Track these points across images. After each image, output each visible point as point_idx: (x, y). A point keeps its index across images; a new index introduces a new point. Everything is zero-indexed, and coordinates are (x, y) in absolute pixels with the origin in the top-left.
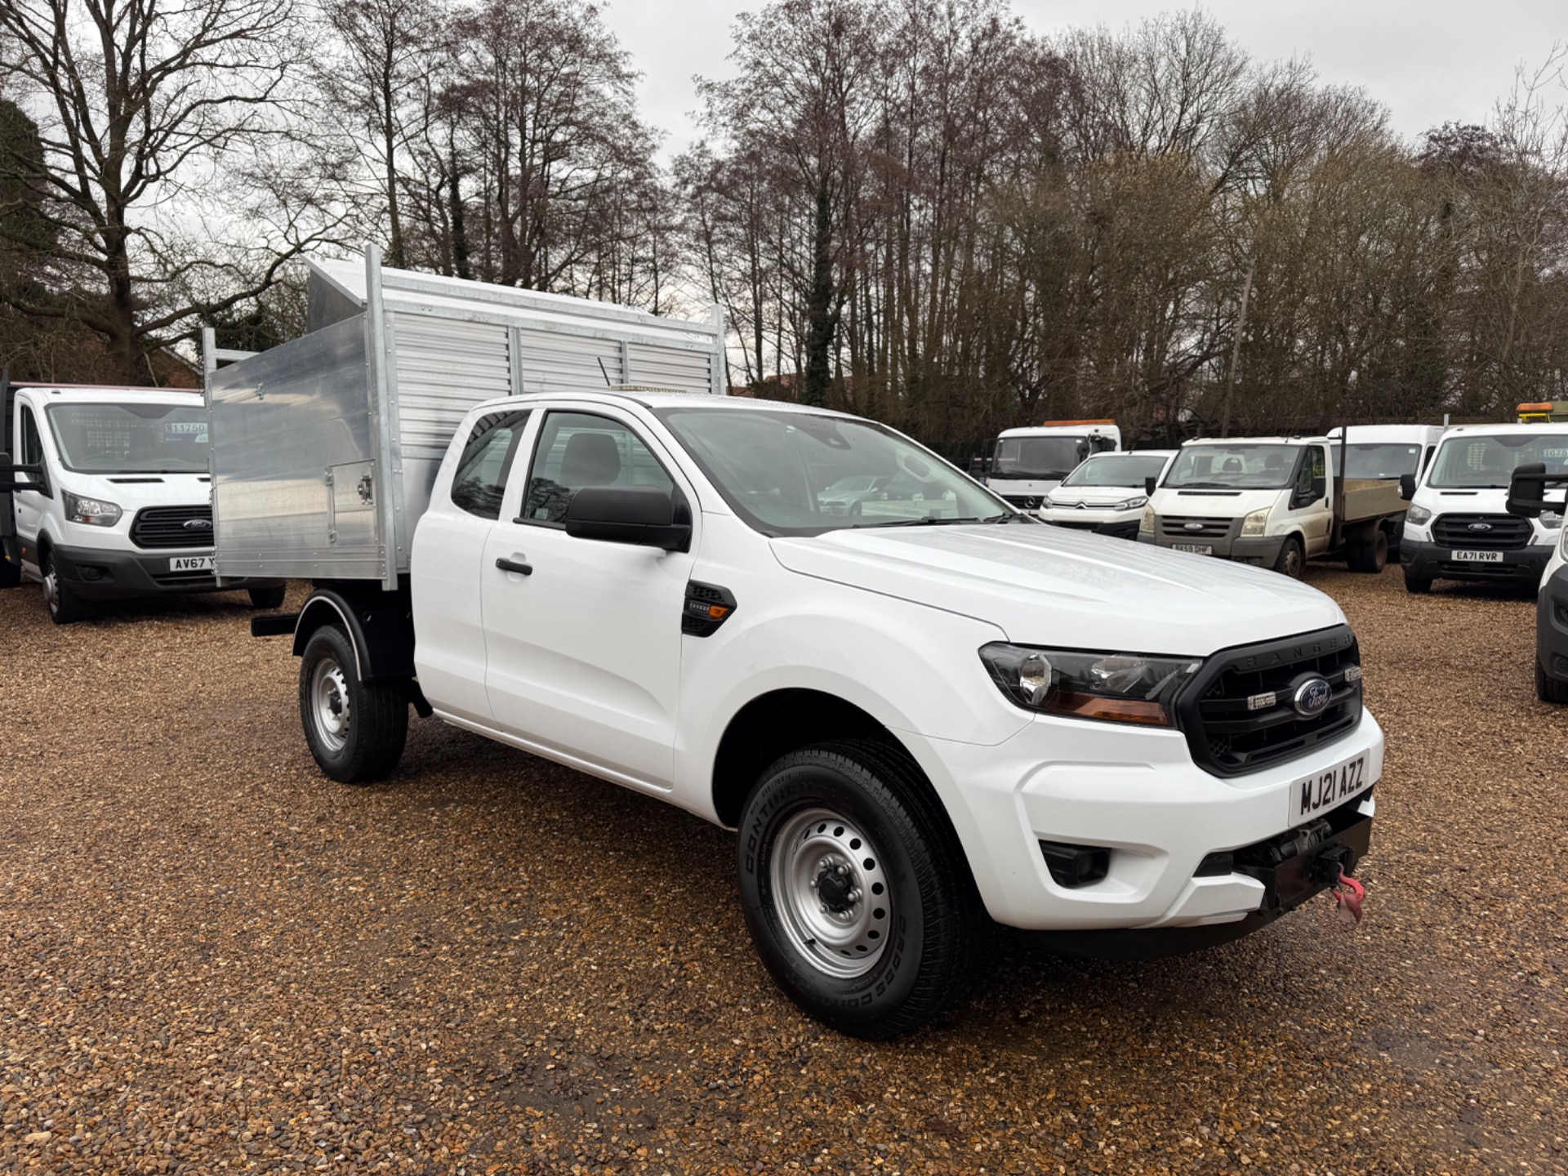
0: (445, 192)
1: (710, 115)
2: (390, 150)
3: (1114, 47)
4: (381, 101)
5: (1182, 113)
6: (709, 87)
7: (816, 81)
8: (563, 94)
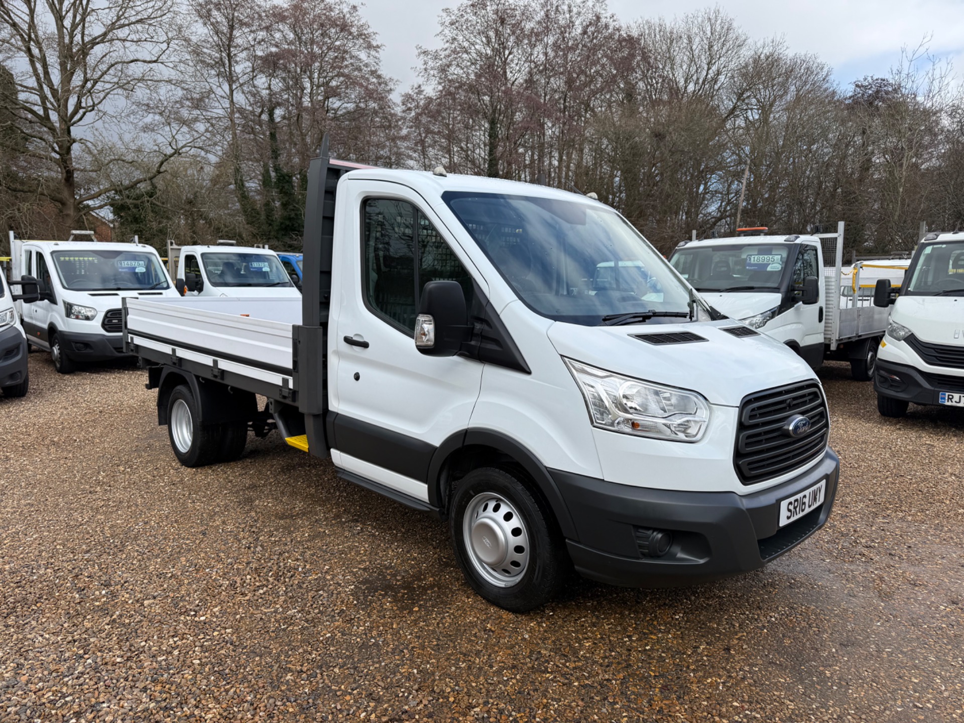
0: (265, 117)
1: (426, 69)
2: (232, 91)
3: (668, 30)
4: (226, 61)
5: (709, 69)
6: (425, 53)
7: (489, 52)
8: (336, 57)
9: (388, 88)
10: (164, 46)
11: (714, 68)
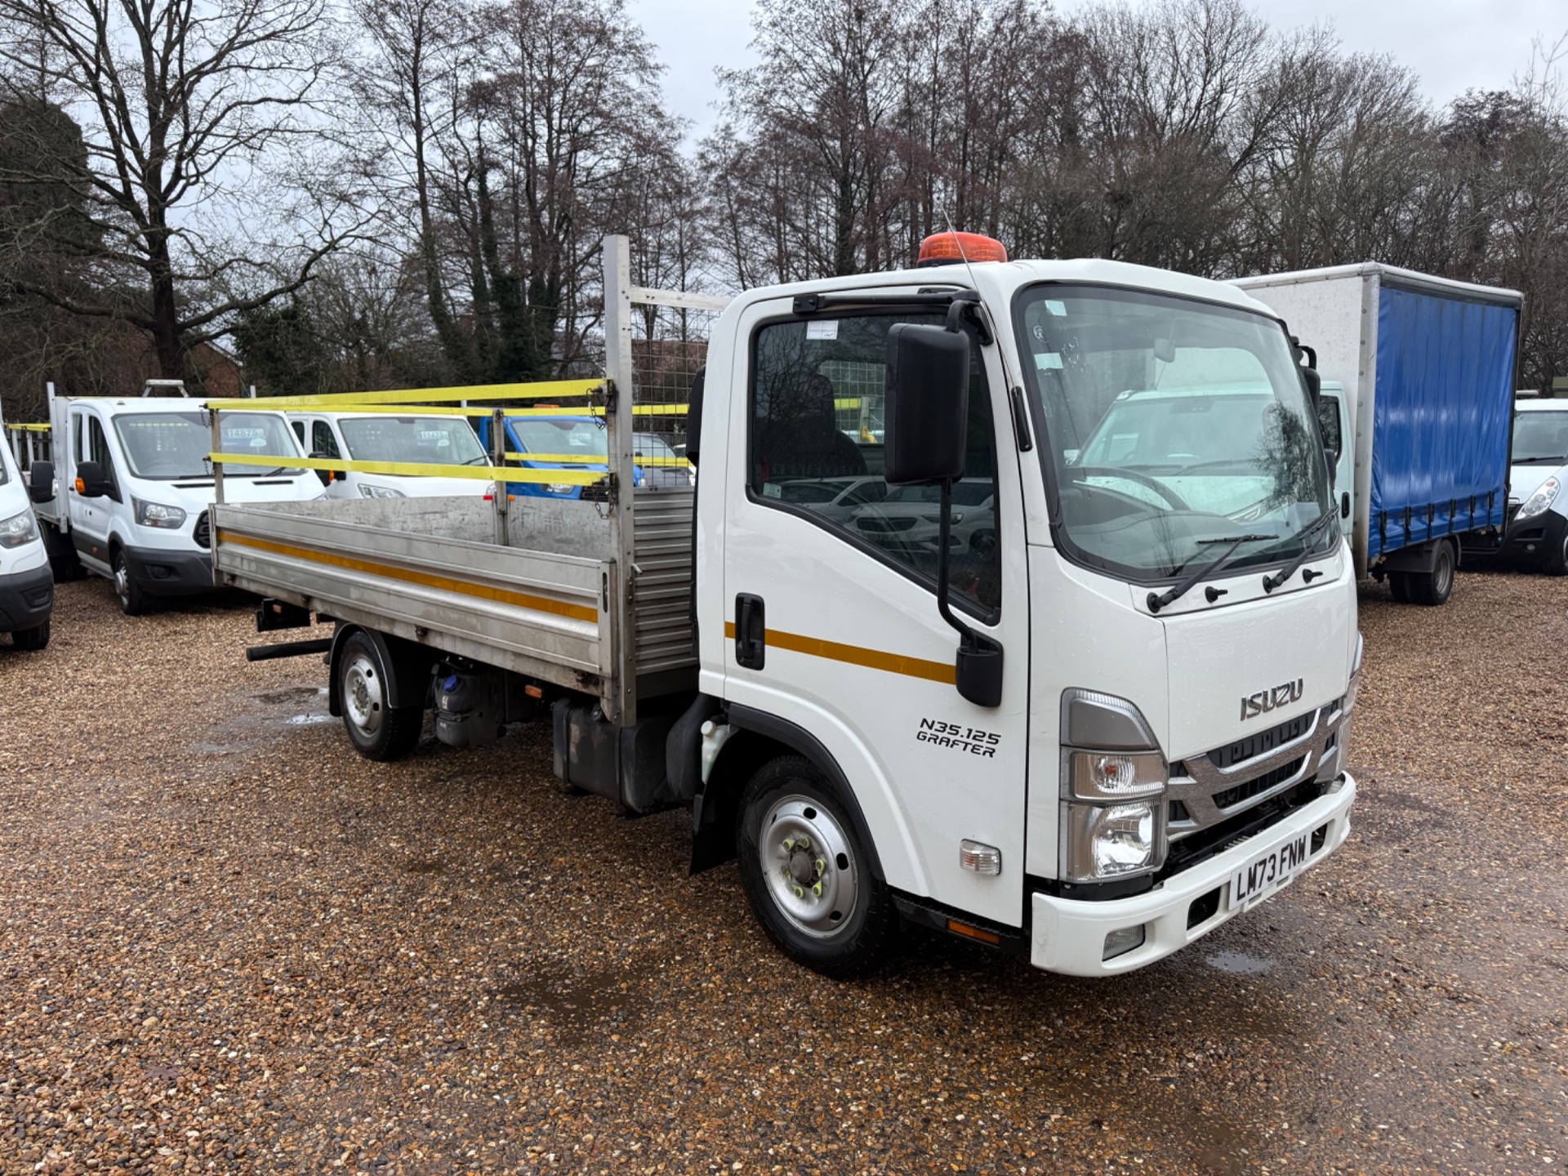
0: (473, 185)
1: (732, 103)
2: (420, 144)
3: (1135, 20)
4: (410, 97)
5: (1205, 86)
6: (731, 76)
7: (838, 67)
8: (589, 85)
9: (676, 133)
10: (310, 76)
11: (1216, 81)
